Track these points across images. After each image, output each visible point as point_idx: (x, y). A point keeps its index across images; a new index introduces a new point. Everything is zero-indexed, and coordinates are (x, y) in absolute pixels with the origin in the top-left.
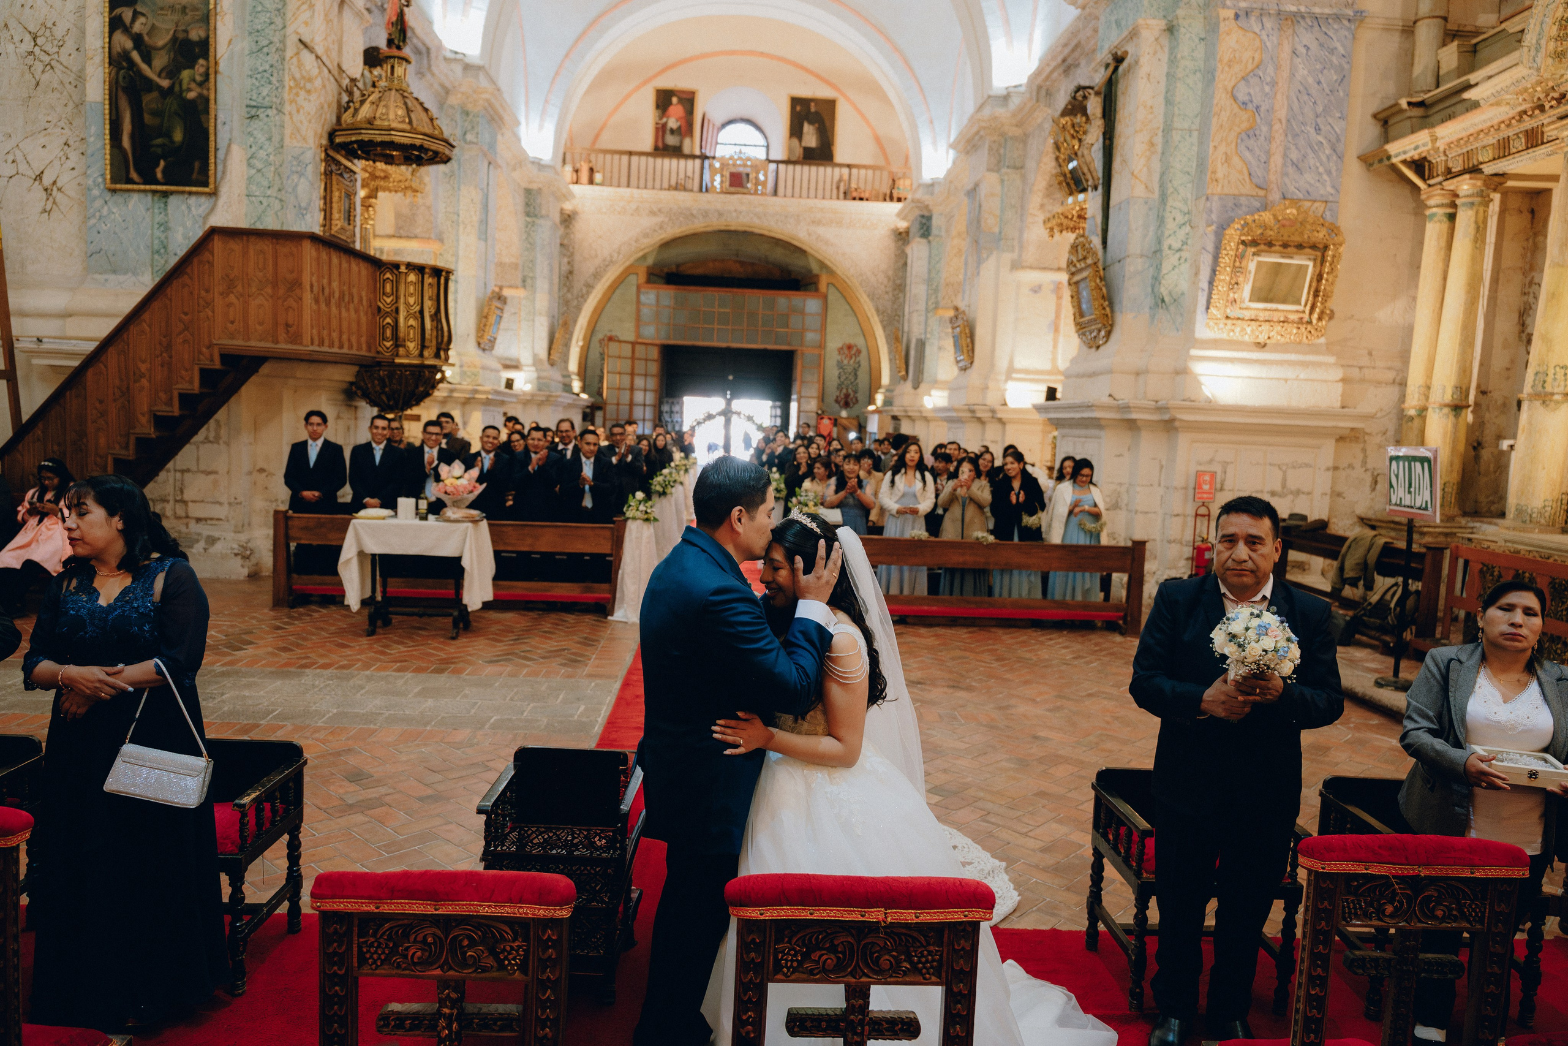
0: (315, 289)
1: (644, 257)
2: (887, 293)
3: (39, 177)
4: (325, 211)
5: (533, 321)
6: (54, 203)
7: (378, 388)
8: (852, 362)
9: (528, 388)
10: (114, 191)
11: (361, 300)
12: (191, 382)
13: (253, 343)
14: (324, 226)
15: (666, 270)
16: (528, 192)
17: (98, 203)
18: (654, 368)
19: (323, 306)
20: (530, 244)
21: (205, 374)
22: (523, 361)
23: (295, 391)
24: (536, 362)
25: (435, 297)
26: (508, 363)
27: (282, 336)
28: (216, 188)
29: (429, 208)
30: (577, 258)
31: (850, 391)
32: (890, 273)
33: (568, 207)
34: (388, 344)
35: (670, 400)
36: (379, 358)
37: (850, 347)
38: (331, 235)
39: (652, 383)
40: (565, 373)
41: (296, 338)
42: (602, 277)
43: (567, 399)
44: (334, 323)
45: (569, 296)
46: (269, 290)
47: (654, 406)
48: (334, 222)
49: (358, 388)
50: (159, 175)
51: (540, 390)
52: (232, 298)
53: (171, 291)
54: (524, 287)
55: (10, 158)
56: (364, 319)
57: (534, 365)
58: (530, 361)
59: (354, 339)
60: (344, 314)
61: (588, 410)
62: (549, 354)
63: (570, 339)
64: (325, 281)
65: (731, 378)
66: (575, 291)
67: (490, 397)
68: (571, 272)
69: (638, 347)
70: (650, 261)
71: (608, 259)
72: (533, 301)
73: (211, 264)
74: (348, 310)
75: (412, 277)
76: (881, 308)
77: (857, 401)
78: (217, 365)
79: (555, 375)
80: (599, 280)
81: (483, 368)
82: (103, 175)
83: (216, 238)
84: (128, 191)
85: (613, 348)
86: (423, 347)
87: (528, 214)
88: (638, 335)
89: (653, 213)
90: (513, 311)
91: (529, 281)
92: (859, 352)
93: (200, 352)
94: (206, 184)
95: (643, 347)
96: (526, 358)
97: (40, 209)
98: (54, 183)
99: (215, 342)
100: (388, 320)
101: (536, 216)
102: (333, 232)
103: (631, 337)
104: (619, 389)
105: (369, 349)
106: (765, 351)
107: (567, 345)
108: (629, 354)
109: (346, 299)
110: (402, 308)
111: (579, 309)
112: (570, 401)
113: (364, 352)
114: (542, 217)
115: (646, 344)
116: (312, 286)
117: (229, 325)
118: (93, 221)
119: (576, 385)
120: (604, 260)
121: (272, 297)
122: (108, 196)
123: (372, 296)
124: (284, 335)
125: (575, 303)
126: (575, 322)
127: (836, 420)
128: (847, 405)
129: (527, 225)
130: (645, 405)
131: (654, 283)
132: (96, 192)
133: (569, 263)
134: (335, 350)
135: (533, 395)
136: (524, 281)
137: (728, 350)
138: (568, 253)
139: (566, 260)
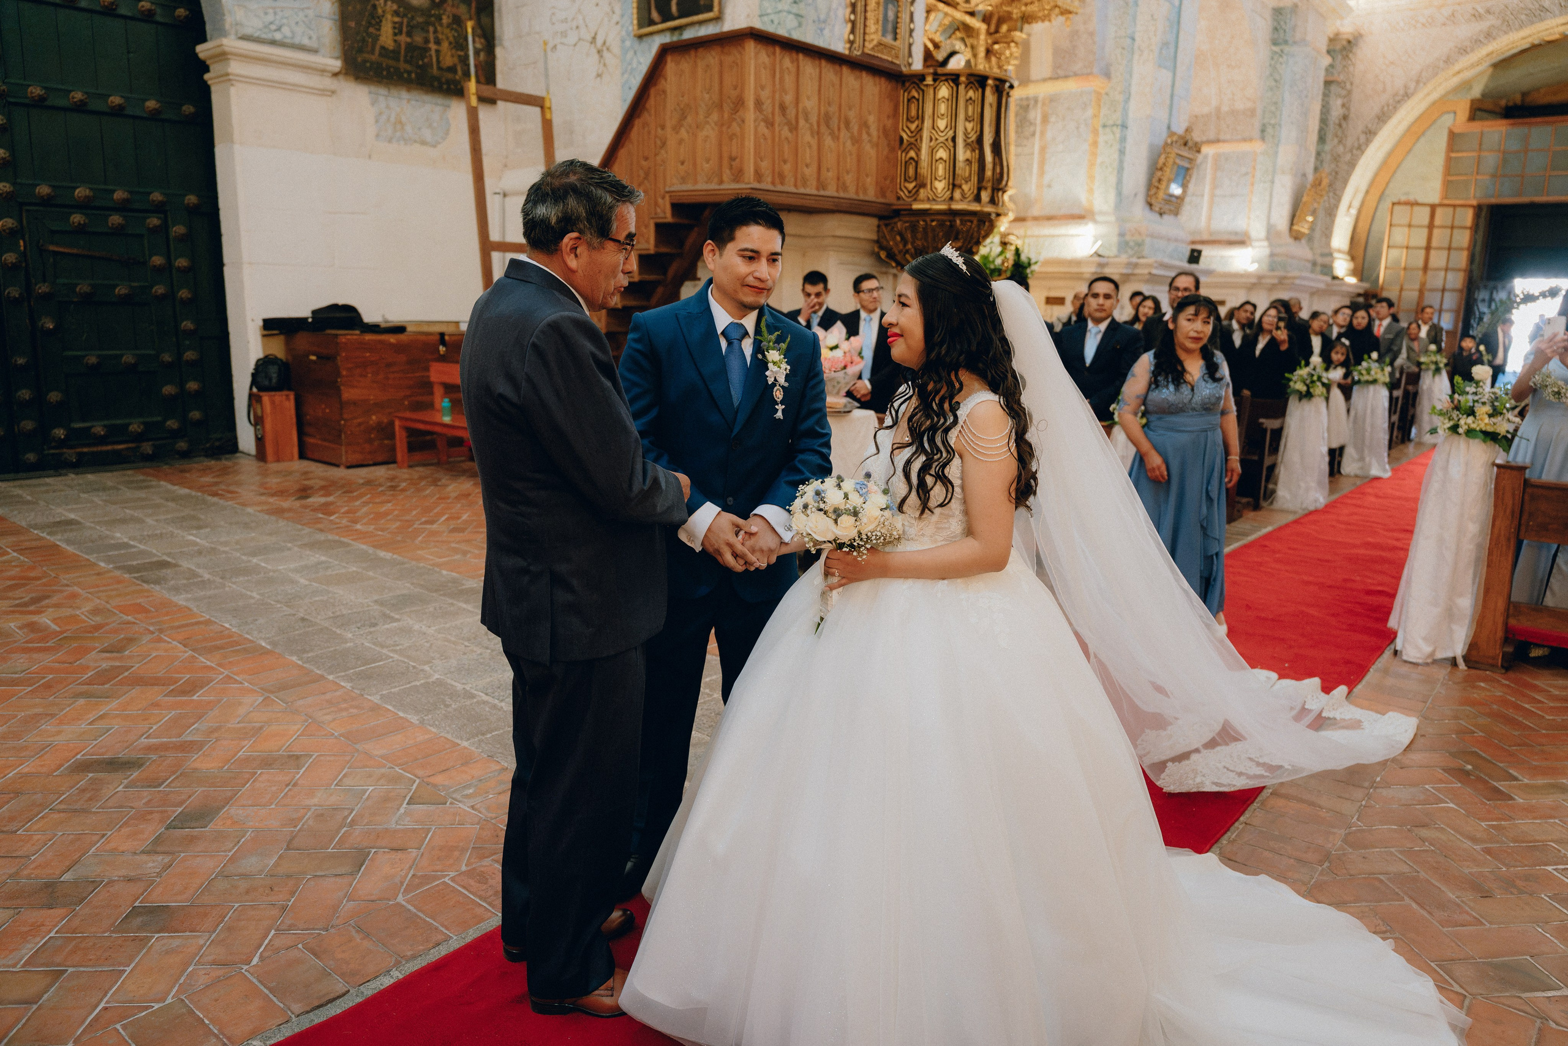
0: (767, 106)
1: (1466, 85)
3: (594, 38)
4: (853, 23)
5: (1273, 182)
6: (605, 65)
7: (901, 246)
9: (1253, 268)
10: (640, 37)
11: (864, 125)
12: (648, 242)
13: (701, 186)
14: (852, 43)
15: (1503, 103)
16: (1278, 12)
17: (630, 54)
18: (1463, 238)
19: (786, 132)
20: (1275, 80)
21: (660, 227)
22: (1254, 234)
23: (804, 255)
24: (1271, 234)
25: (977, 117)
26: (1233, 238)
27: (727, 174)
28: (721, 11)
29: (1091, 34)
30: (1357, 96)
33: (1346, 27)
34: (911, 186)
35: (1491, 284)
36: (898, 205)
38: (863, 53)
39: (1461, 259)
40: (1326, 251)
41: (738, 175)
42: (1390, 117)
43: (1321, 281)
44: (808, 155)
45: (1341, 149)
46: (715, 116)
47: (1461, 292)
48: (867, 37)
49: (882, 248)
50: (674, 8)
51: (1272, 270)
52: (683, 133)
53: (634, 133)
54: (1263, 139)
55: (574, 24)
56: (870, 151)
57: (1268, 238)
58: (1262, 234)
59: (849, 179)
60: (828, 141)
62: (1292, 224)
63: (1336, 206)
64: (789, 99)
66: (1350, 141)
67: (1154, 271)
68: (1345, 117)
69: (1439, 212)
70: (1476, 92)
71: (1402, 92)
72: (1276, 153)
73: (664, 92)
74: (836, 138)
75: (944, 91)
78: (668, 217)
79: (1302, 251)
80: (1385, 122)
81: (1152, 236)
82: (632, 23)
83: (669, 59)
84: (651, 34)
85: (1402, 215)
86: (954, 186)
87: (1275, 43)
88: (1445, 196)
89: (1477, 16)
90: (1244, 171)
91: (1270, 130)
93: (656, 204)
94: (709, 8)
95: (1451, 210)
96: (1257, 229)
97: (594, 74)
98: (604, 43)
99: (667, 189)
100: (912, 154)
101: (1286, 42)
102: (867, 51)
103: (1435, 198)
104: (1405, 269)
105: (882, 192)
107: (1331, 213)
108: (1426, 221)
109: (834, 122)
110: (925, 134)
111: (1352, 165)
112: (1322, 286)
113: (871, 194)
114: (1295, 43)
115: (1454, 206)
116: (759, 104)
117: (679, 164)
118: (626, 76)
119: (1342, 267)
120: (1396, 95)
121: (716, 124)
122: (636, 41)
123: (889, 123)
124: (728, 171)
125: (1348, 157)
126: (1345, 182)
129: (1273, 56)
130: (1443, 290)
131: (1481, 119)
132: (628, 43)
133: (1343, 105)
134: (811, 190)
135: (1260, 277)
136: (1263, 131)
138: (1344, 93)
139: (1339, 102)
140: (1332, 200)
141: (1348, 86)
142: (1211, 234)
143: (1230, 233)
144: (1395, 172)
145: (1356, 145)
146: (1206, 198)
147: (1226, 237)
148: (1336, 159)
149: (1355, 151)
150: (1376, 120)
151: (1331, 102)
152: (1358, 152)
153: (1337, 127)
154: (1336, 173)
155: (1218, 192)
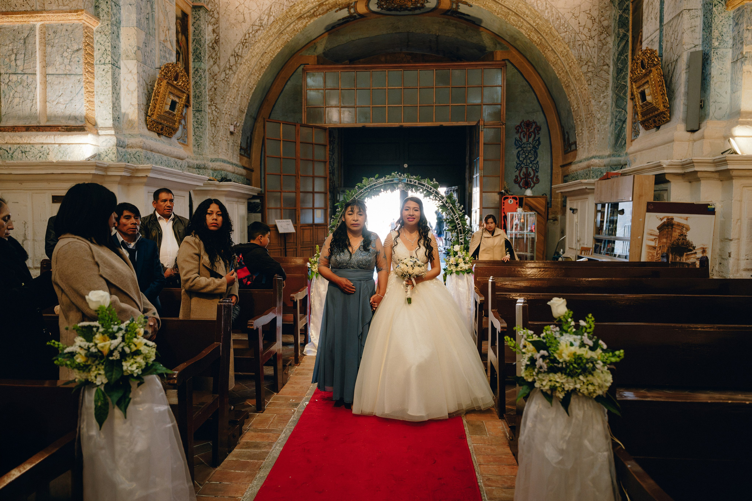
2: (591, 38)
8: (531, 140)
18: (323, 153)
22: (100, 122)
24: (120, 123)
26: (72, 123)
30: (223, 24)
31: (530, 170)
32: (595, 14)
37: (528, 124)
45: (216, 68)
47: (325, 193)
54: (97, 16)
58: (110, 123)
61: (258, 201)
65: (406, 166)
66: (222, 63)
68: (217, 42)
71: (257, 23)
72: (117, 34)
76: (584, 56)
77: (538, 181)
80: (248, 47)
90: (76, 47)
91: (105, 6)
92: (538, 129)
106: (441, 127)
115: (313, 127)
120: (253, 25)
125: (223, 76)
127: (521, 200)
128: (527, 185)
130: (313, 193)
133: (214, 31)
137: (401, 128)
138: (213, 20)
139: (210, 28)
140: (214, 112)
141: (216, 16)
142: (49, 119)
143: (70, 118)
144: (274, 106)
145: (228, 66)
146: (38, 77)
147: (64, 123)
148: (214, 77)
149: (227, 72)
150: (241, 45)
151: (203, 26)
152: (231, 72)
153: (211, 49)
154: (215, 89)
155: (50, 70)
